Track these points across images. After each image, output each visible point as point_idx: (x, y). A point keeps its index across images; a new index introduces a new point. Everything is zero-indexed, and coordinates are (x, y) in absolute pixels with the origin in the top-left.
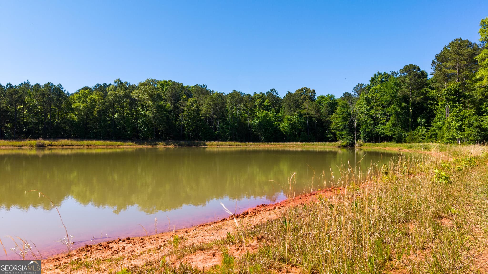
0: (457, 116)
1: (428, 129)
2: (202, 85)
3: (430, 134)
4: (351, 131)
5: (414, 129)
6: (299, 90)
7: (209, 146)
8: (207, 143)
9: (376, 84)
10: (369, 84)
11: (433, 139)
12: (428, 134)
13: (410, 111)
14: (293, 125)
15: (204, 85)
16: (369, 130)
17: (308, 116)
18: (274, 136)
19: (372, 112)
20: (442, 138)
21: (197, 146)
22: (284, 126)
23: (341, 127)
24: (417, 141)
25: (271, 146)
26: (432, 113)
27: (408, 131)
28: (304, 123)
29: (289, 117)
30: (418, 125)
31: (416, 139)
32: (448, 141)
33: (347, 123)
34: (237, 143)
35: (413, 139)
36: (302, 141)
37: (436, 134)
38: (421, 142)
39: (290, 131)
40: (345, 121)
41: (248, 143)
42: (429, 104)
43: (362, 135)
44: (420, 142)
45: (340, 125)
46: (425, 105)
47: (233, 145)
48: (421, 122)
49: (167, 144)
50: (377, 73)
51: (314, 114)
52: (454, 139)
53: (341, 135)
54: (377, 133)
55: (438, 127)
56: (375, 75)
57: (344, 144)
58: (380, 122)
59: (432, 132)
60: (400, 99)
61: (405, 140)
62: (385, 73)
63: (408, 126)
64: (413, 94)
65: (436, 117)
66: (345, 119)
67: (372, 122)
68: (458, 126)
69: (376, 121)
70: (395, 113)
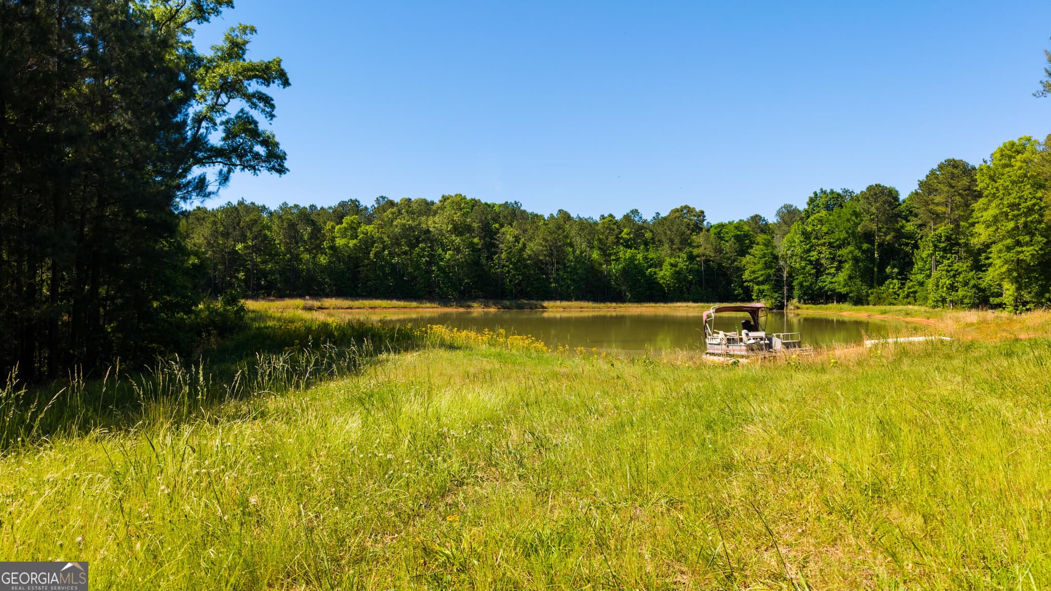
0: (948, 271)
1: (903, 284)
2: (513, 202)
3: (906, 292)
4: (778, 285)
5: (881, 283)
6: (677, 210)
7: (550, 310)
8: (545, 304)
9: (818, 209)
10: (806, 207)
11: (911, 299)
12: (904, 292)
13: (876, 255)
14: (678, 274)
15: (516, 203)
16: (808, 284)
17: (703, 258)
18: (648, 293)
19: (814, 254)
20: (926, 299)
21: (531, 308)
22: (665, 275)
23: (761, 279)
24: (886, 301)
25: (648, 309)
26: (907, 259)
27: (871, 287)
28: (698, 271)
29: (672, 261)
30: (887, 278)
31: (885, 299)
32: (935, 304)
33: (772, 271)
34: (591, 304)
35: (880, 299)
36: (695, 301)
37: (915, 292)
38: (894, 304)
39: (675, 283)
40: (768, 268)
41: (609, 304)
42: (903, 244)
43: (796, 292)
44: (890, 304)
45: (761, 275)
46: (896, 245)
47: (587, 308)
48: (892, 273)
49: (486, 306)
50: (818, 192)
51: (712, 255)
52: (944, 300)
53: (761, 292)
54: (821, 288)
55: (919, 282)
56: (815, 194)
57: (768, 306)
58: (827, 272)
59: (909, 289)
60: (860, 237)
61: (867, 300)
62: (832, 190)
63: (872, 278)
64: (879, 230)
65: (916, 266)
66: (767, 266)
67: (813, 271)
68: (950, 284)
69: (819, 268)
70: (852, 259)
